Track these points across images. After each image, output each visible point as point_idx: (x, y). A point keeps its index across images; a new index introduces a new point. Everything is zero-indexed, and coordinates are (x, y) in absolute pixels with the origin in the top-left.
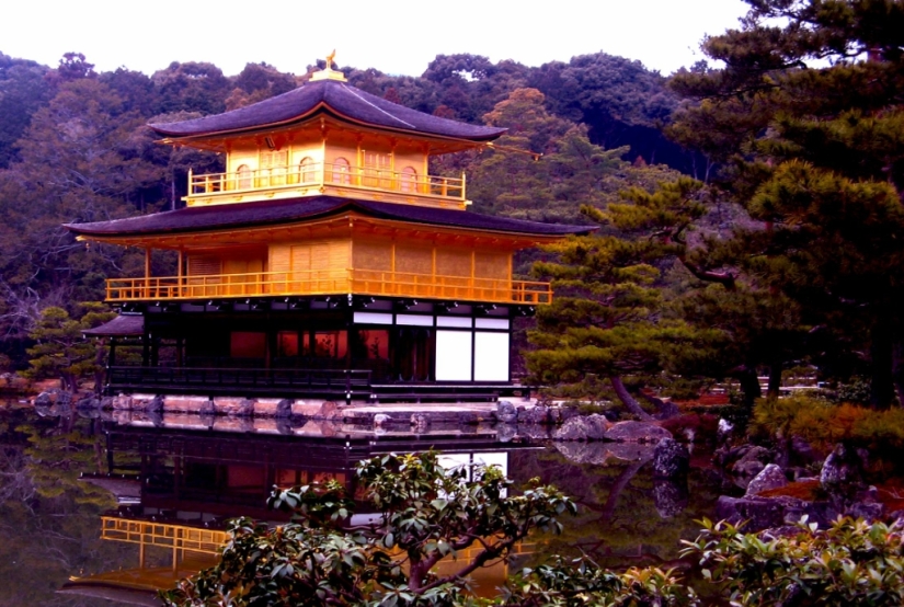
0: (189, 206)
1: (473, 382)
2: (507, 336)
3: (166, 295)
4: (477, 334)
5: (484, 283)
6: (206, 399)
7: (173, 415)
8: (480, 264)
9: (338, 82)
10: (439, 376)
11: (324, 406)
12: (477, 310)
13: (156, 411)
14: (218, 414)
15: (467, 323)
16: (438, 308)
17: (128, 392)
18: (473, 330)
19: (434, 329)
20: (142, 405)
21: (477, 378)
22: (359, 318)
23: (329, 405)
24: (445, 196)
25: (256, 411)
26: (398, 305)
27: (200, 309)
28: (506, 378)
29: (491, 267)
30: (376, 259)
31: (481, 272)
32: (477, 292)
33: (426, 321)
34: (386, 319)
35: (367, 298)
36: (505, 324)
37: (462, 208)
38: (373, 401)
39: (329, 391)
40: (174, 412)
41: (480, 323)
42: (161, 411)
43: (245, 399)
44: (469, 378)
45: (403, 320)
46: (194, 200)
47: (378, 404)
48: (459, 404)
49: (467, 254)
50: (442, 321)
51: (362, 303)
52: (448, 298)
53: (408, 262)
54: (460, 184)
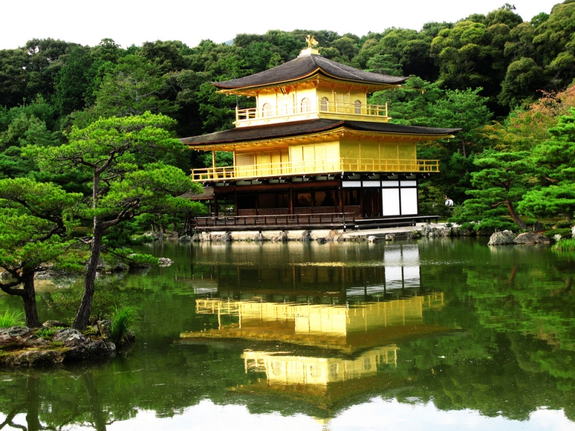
0: (237, 127)
1: (401, 216)
2: (415, 189)
3: (230, 176)
4: (402, 189)
5: (404, 162)
6: (258, 232)
7: (237, 242)
8: (401, 152)
9: (316, 55)
10: (385, 213)
11: (330, 233)
12: (401, 177)
13: (228, 241)
14: (265, 240)
15: (396, 184)
16: (383, 176)
17: (208, 231)
18: (400, 187)
19: (381, 188)
20: (217, 238)
21: (402, 214)
22: (346, 184)
23: (333, 232)
24: (378, 115)
25: (289, 237)
26: (363, 176)
27: (249, 183)
28: (416, 213)
29: (406, 153)
30: (351, 152)
31: (402, 156)
32: (402, 167)
33: (376, 184)
34: (357, 184)
35: (350, 174)
36: (414, 183)
37: (386, 121)
38: (357, 229)
39: (332, 225)
40: (238, 240)
41: (403, 183)
42: (231, 240)
43: (281, 231)
44: (398, 214)
45: (367, 184)
46: (239, 124)
47: (359, 230)
48: (398, 228)
49: (394, 147)
50: (385, 184)
51: (348, 176)
52: (389, 171)
53: (367, 152)
54: (384, 108)
